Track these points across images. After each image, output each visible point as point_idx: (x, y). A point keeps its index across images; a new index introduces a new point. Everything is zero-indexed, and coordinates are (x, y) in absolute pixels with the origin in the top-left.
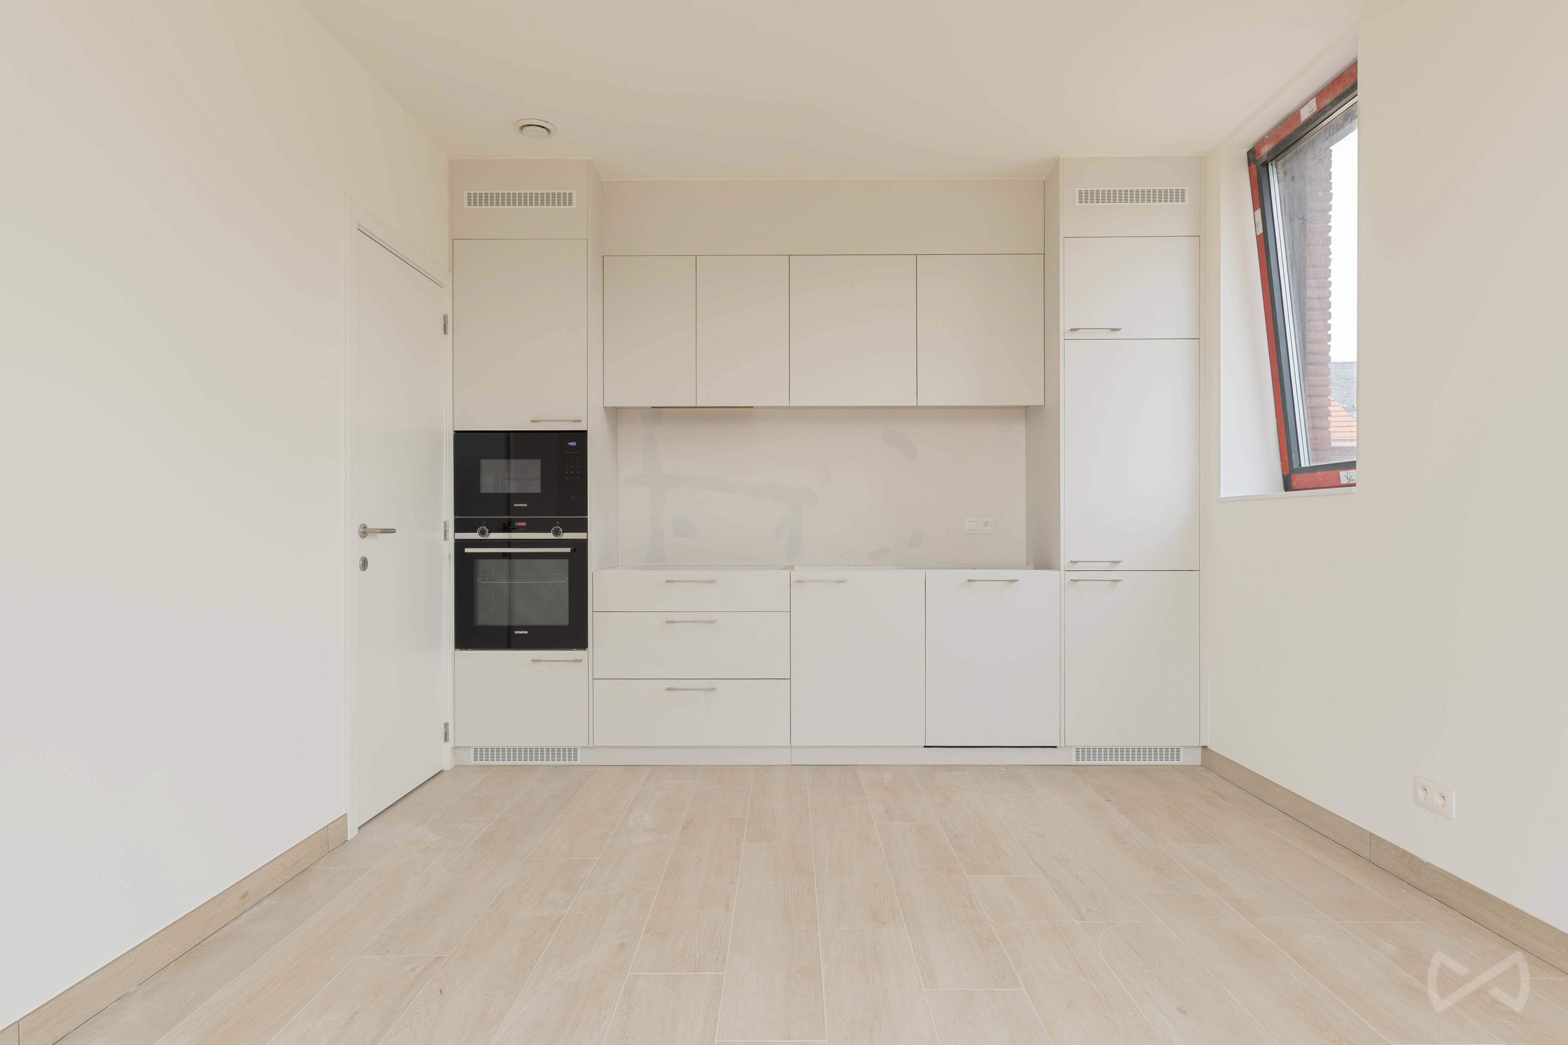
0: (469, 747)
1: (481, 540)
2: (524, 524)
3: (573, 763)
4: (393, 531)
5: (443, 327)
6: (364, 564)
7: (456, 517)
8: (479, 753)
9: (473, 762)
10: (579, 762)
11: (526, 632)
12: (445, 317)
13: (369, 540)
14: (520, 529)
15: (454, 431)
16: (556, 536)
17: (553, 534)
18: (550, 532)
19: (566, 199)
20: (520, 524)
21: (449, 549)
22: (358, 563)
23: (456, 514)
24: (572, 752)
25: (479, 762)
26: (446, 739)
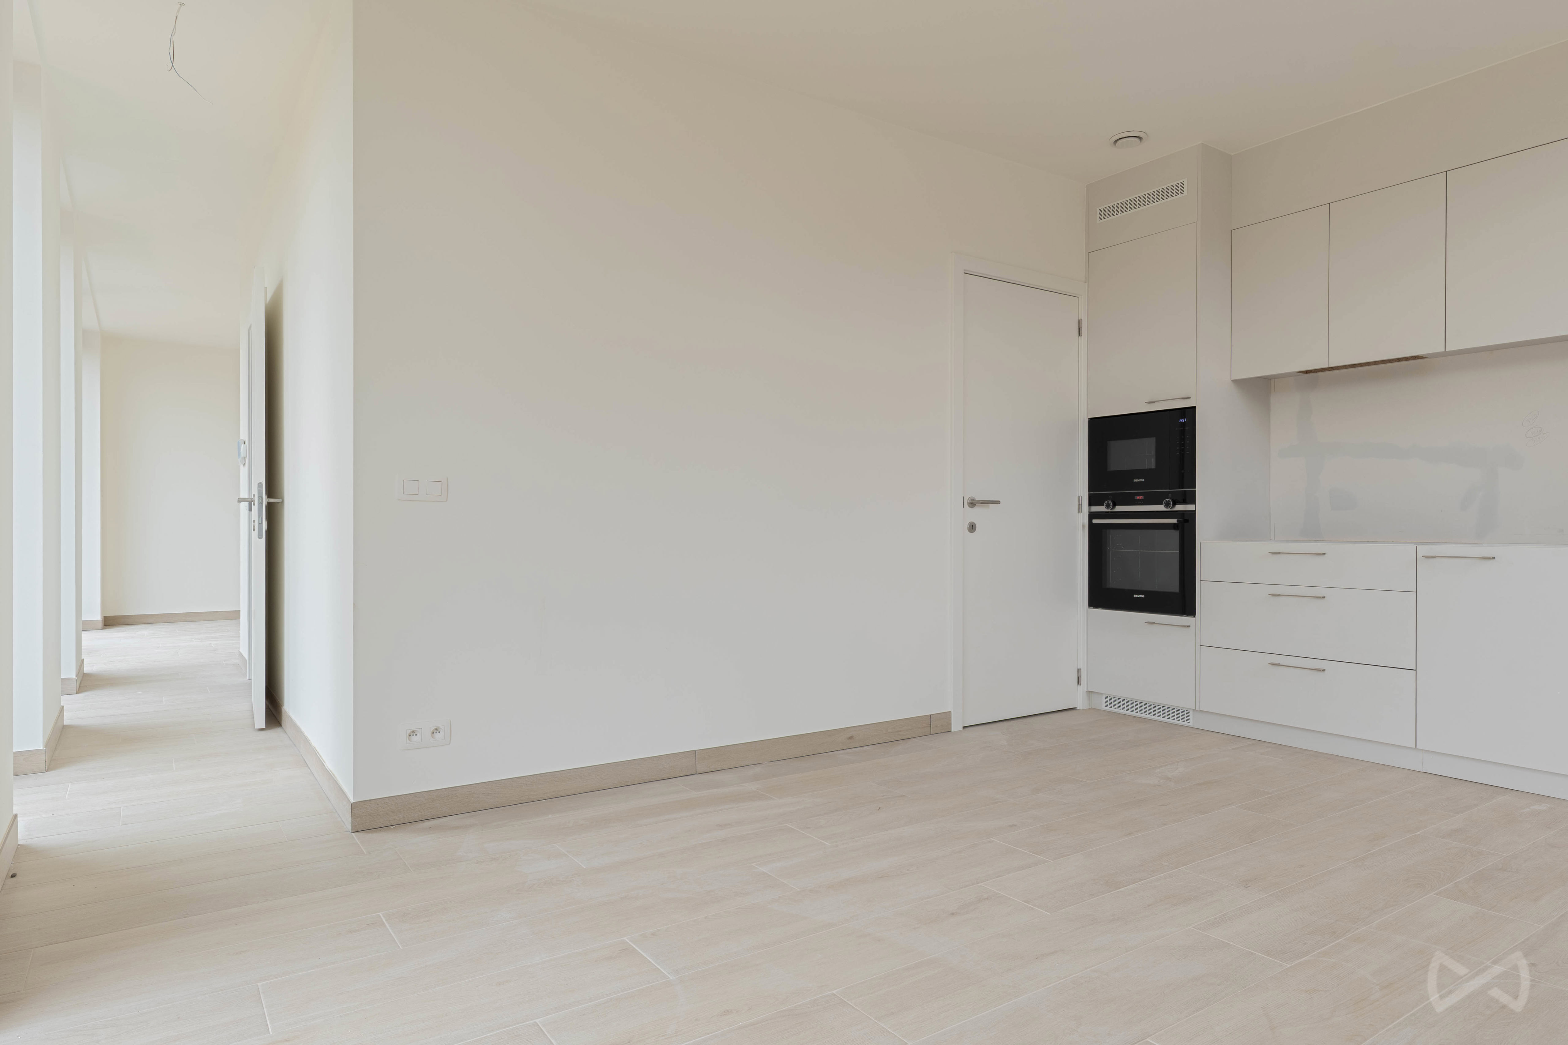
0: (1102, 694)
1: (1108, 512)
2: (1141, 497)
3: (1185, 723)
4: (998, 502)
5: (1078, 330)
6: (972, 528)
7: (1091, 493)
8: (1111, 700)
9: (1104, 707)
10: (1190, 724)
11: (1143, 596)
12: (1080, 322)
13: (977, 510)
14: (1139, 502)
15: (1089, 418)
16: (1167, 508)
17: (1165, 506)
18: (1162, 504)
19: (1178, 189)
20: (1138, 497)
21: (1084, 519)
22: (966, 526)
23: (1090, 490)
24: (1184, 713)
25: (1108, 709)
26: (1079, 682)
